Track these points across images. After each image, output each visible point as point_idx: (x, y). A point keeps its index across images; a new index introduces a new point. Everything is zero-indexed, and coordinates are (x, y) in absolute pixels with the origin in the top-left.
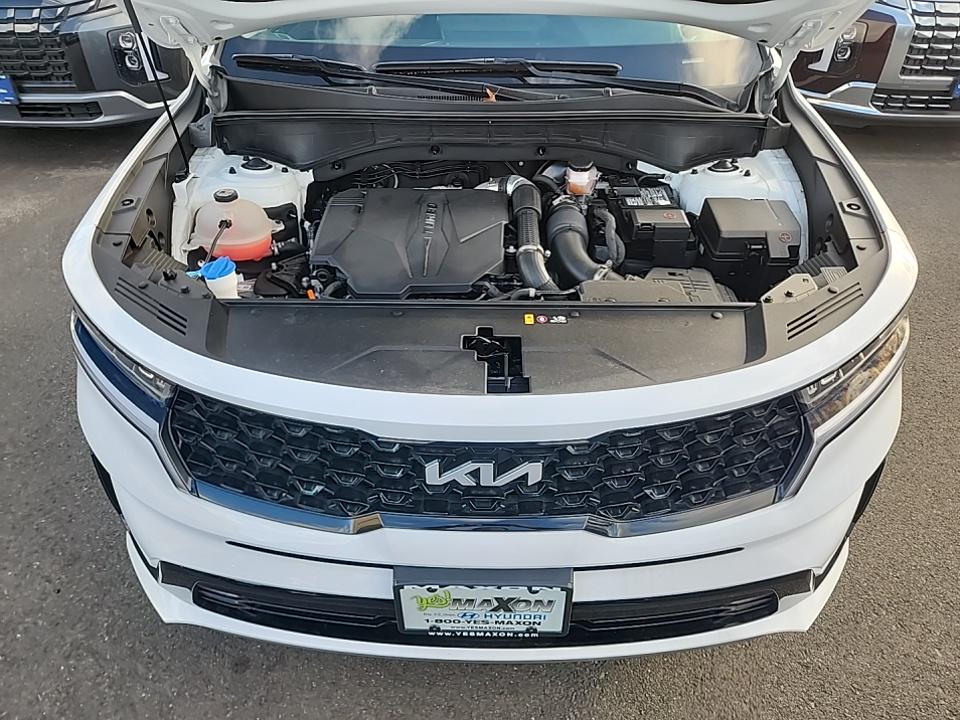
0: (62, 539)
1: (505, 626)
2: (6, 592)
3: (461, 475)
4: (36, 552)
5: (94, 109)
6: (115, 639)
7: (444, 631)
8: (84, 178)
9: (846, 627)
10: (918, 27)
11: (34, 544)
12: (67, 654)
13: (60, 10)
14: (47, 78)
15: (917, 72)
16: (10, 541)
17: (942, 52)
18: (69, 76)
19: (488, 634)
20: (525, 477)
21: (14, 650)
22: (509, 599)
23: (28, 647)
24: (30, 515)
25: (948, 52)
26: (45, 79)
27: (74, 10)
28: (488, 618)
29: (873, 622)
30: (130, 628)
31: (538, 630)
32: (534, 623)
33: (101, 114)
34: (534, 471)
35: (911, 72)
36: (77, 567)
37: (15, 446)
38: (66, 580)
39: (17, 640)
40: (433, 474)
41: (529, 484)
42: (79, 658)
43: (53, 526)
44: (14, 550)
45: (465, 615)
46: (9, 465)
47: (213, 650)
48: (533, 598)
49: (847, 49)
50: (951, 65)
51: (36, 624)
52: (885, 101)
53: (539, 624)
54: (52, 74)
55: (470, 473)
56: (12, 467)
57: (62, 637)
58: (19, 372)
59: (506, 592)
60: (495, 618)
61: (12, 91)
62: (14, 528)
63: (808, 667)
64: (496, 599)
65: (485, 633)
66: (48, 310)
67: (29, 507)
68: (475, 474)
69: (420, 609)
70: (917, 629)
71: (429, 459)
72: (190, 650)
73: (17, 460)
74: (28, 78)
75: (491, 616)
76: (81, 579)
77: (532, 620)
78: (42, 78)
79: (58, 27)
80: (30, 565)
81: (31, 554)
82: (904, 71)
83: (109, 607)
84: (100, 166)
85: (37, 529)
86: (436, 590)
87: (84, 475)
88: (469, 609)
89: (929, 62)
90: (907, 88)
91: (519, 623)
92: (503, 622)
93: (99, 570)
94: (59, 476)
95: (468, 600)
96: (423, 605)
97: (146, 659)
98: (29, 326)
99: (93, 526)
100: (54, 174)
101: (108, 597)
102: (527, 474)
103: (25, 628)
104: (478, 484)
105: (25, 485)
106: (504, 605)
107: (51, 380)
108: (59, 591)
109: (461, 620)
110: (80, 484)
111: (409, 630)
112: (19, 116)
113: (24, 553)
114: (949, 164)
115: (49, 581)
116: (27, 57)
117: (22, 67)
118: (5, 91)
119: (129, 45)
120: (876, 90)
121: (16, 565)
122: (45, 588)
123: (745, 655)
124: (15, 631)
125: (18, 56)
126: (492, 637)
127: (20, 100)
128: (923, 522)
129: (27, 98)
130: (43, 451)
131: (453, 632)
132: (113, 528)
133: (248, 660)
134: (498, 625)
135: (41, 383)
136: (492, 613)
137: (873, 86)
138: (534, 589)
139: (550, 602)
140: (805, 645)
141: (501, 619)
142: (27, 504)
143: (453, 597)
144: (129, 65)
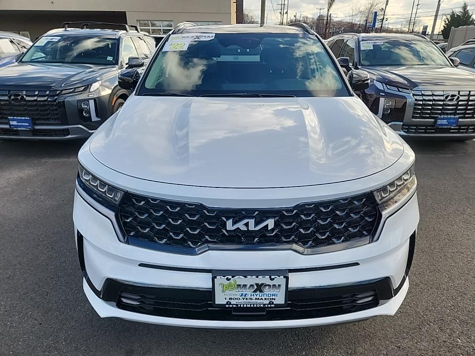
0: (43, 302)
1: (260, 301)
2: (14, 325)
3: (241, 225)
4: (30, 308)
5: (67, 132)
6: (68, 343)
7: (233, 305)
8: (58, 162)
9: (415, 331)
10: (416, 100)
11: (29, 305)
12: (44, 350)
13: (58, 92)
14: (48, 119)
15: (419, 118)
16: (18, 304)
17: (428, 109)
18: (58, 119)
19: (252, 306)
20: (267, 226)
21: (18, 349)
22: (261, 284)
23: (25, 348)
24: (28, 293)
25: (430, 109)
26: (46, 120)
27: (64, 92)
28: (252, 296)
29: (427, 328)
30: (76, 338)
31: (274, 303)
32: (273, 299)
33: (69, 135)
34: (270, 223)
35: (416, 118)
36: (50, 314)
37: (21, 265)
38: (45, 319)
39: (19, 345)
40: (230, 225)
41: (269, 229)
42: (50, 352)
43: (39, 297)
44: (19, 307)
45: (242, 295)
46: (18, 273)
47: (116, 347)
48: (271, 283)
49: (388, 109)
50: (433, 115)
51: (29, 338)
52: (407, 129)
53: (275, 299)
54: (50, 118)
55: (244, 224)
56: (20, 274)
57: (42, 343)
58: (24, 236)
59: (261, 280)
60: (255, 297)
61: (31, 124)
62: (19, 298)
63: (399, 348)
64: (256, 284)
65: (251, 305)
66: (39, 211)
67: (27, 290)
68: (247, 225)
69: (223, 291)
70: (448, 331)
71: (228, 219)
72: (105, 347)
73: (22, 271)
74: (38, 119)
75: (253, 295)
76: (51, 319)
77: (271, 297)
78: (45, 119)
79: (56, 99)
80: (27, 313)
81: (27, 309)
82: (413, 117)
83: (65, 330)
84: (65, 157)
85: (31, 299)
86: (230, 279)
87: (54, 276)
88: (244, 292)
89: (423, 113)
90: (415, 124)
91: (265, 299)
92: (259, 298)
93: (61, 315)
94: (42, 277)
95: (244, 285)
96: (225, 288)
97: (83, 352)
98: (29, 218)
99: (58, 297)
100: (43, 160)
101: (65, 326)
102: (268, 224)
103: (23, 340)
104: (248, 229)
105: (25, 281)
106: (259, 288)
107: (39, 239)
108: (41, 324)
109: (241, 298)
110: (52, 280)
111: (217, 304)
112: (32, 135)
113: (24, 309)
114: (440, 155)
115: (36, 320)
116: (40, 110)
117: (37, 114)
118: (28, 124)
119: (86, 107)
120: (403, 125)
121: (19, 314)
122: (34, 322)
123: (370, 343)
124: (19, 341)
125: (36, 110)
126: (254, 307)
127: (34, 128)
128: (445, 288)
129: (37, 127)
130: (35, 267)
131: (237, 305)
132: (68, 297)
133: (133, 351)
134: (256, 301)
135: (35, 240)
136: (254, 293)
137: (402, 123)
138: (272, 277)
139: (279, 285)
140: (397, 338)
141: (258, 297)
142: (26, 288)
143: (237, 284)
144: (84, 114)
